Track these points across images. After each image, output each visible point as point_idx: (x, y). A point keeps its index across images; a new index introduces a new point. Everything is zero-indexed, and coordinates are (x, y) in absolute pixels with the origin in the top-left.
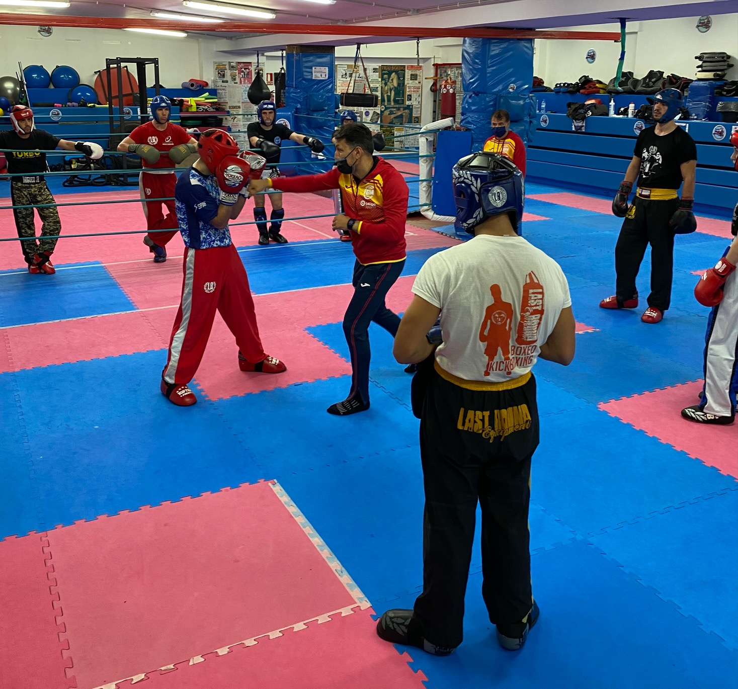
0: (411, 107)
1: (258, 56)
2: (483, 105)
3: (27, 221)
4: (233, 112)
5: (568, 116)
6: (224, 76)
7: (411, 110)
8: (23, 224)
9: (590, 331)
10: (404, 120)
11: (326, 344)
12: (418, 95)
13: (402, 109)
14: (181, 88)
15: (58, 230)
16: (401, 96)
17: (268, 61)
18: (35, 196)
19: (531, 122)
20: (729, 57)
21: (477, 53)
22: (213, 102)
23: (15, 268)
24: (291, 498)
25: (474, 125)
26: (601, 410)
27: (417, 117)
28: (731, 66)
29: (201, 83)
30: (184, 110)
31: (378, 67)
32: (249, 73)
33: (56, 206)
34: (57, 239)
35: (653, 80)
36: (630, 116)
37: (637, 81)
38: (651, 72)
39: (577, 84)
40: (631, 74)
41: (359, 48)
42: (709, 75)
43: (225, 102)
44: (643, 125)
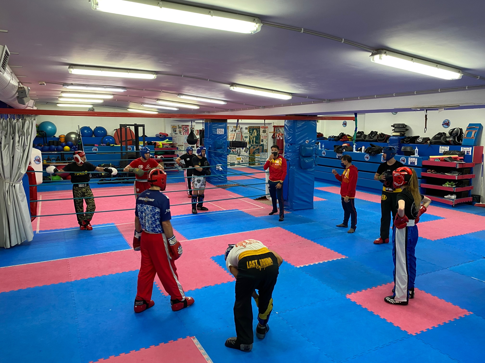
0: (263, 145)
1: (192, 123)
2: (294, 149)
3: (80, 205)
4: (180, 148)
5: (334, 151)
6: (175, 131)
8: (78, 206)
9: (344, 258)
10: (260, 151)
11: (221, 265)
12: (266, 139)
13: (259, 146)
14: (155, 137)
15: (94, 209)
16: (258, 140)
17: (196, 124)
18: (84, 193)
19: (316, 157)
20: (406, 126)
21: (291, 126)
22: (170, 144)
23: (73, 227)
24: (202, 346)
25: (290, 158)
26: (348, 298)
27: (266, 150)
28: (407, 130)
29: (165, 134)
30: (156, 147)
31: (247, 127)
32: (188, 130)
33: (93, 198)
34: (94, 213)
35: (373, 135)
36: (363, 152)
37: (366, 135)
38: (372, 132)
39: (338, 136)
40: (363, 132)
41: (238, 121)
42: (398, 134)
43: (176, 143)
44: (369, 156)
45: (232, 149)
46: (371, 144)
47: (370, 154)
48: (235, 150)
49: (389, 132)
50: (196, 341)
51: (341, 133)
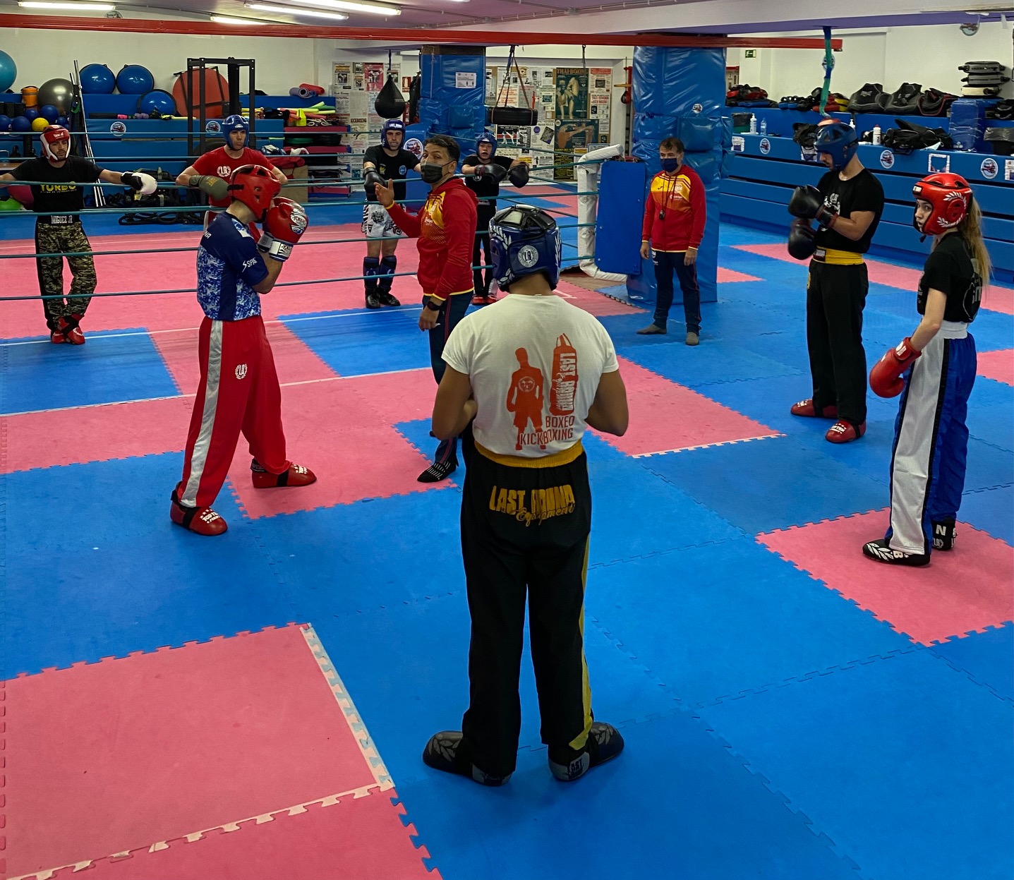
0: (596, 122)
1: (390, 56)
2: (659, 130)
3: (53, 274)
4: (356, 127)
5: (795, 140)
6: (346, 80)
7: (597, 126)
8: (48, 276)
9: (772, 436)
10: (587, 139)
11: (417, 446)
12: (606, 106)
13: (584, 125)
14: (289, 95)
15: (92, 286)
16: (583, 108)
17: (406, 62)
18: (66, 241)
19: (724, 152)
20: (1003, 68)
21: (650, 64)
22: (329, 114)
23: (34, 335)
24: (325, 647)
25: (648, 155)
26: (759, 543)
27: (605, 136)
28: (1006, 80)
29: (315, 90)
30: (290, 124)
31: (552, 71)
32: (379, 78)
33: (91, 255)
34: (90, 299)
35: (907, 96)
36: (875, 142)
37: (887, 96)
38: (905, 85)
39: (810, 99)
40: (879, 86)
41: (512, 51)
42: (978, 91)
43: (345, 115)
44: (892, 156)
45: (505, 133)
46: (898, 122)
47: (895, 148)
48: (515, 137)
49: (955, 85)
50: (310, 635)
51: (818, 88)
